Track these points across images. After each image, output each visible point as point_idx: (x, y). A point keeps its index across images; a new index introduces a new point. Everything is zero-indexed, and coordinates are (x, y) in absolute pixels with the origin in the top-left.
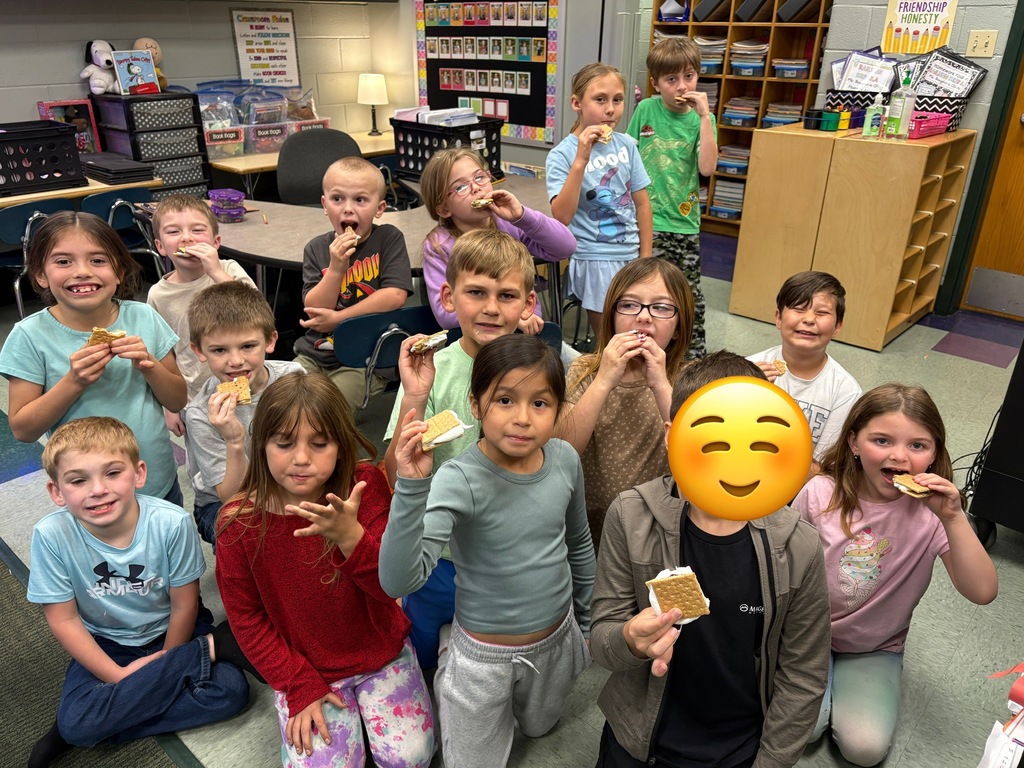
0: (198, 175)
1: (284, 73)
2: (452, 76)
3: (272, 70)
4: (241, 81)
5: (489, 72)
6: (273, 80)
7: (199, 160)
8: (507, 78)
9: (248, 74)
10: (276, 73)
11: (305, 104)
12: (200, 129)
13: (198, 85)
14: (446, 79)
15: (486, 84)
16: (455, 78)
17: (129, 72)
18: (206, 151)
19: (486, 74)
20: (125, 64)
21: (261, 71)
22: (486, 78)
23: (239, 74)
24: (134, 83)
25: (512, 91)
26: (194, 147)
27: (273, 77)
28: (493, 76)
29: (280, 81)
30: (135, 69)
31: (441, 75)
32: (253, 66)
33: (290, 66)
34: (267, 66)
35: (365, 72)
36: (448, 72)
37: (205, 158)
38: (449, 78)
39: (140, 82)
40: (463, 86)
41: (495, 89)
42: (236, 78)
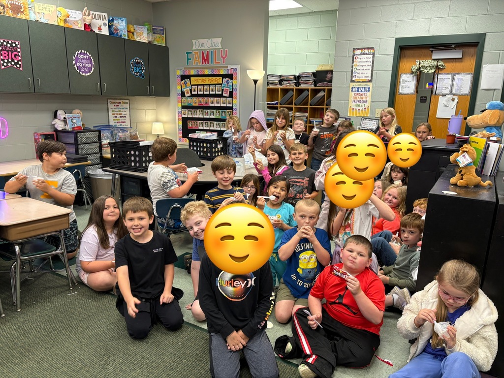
0: (98, 161)
1: (125, 122)
2: (193, 123)
3: (120, 121)
4: (109, 125)
5: (209, 122)
6: (121, 125)
7: (99, 155)
8: (217, 125)
9: (112, 123)
10: (122, 122)
11: (134, 134)
12: (101, 143)
13: (94, 127)
14: (190, 125)
15: (208, 127)
16: (194, 124)
17: (72, 122)
18: (102, 151)
19: (208, 123)
20: (71, 119)
21: (117, 121)
22: (208, 125)
23: (109, 122)
24: (73, 126)
25: (219, 129)
26: (97, 150)
27: (121, 124)
28: (211, 124)
29: (123, 125)
30: (74, 121)
31: (188, 123)
32: (114, 120)
33: (127, 120)
34: (119, 120)
35: (154, 122)
36: (191, 122)
37: (101, 154)
38: (192, 124)
39: (76, 126)
40: (198, 127)
41: (212, 128)
42: (107, 124)
